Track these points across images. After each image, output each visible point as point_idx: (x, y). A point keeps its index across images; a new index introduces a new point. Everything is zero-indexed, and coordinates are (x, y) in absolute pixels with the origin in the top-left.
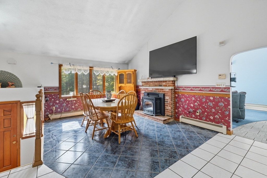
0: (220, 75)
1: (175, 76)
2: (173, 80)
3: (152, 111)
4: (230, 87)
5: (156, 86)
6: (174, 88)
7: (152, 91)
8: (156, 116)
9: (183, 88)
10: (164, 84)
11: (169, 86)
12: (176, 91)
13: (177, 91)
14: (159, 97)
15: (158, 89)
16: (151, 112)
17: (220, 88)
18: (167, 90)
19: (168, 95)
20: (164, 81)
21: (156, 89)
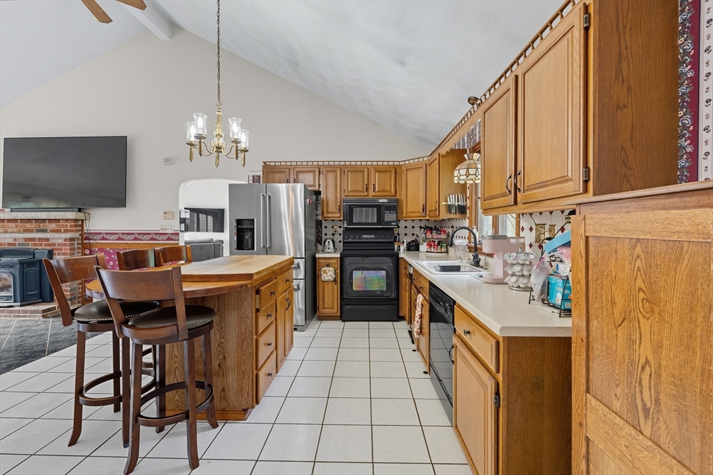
0: (165, 213)
1: (80, 210)
2: (74, 218)
3: (11, 296)
4: (180, 233)
5: (26, 231)
6: (81, 235)
7: (15, 245)
8: (21, 306)
9: (101, 236)
10: (53, 226)
11: (66, 231)
12: (85, 241)
13: (88, 241)
14: (34, 258)
15: (33, 239)
16: (7, 300)
17: (167, 234)
18: (60, 241)
19: (63, 251)
20: (50, 221)
21: (26, 239)
